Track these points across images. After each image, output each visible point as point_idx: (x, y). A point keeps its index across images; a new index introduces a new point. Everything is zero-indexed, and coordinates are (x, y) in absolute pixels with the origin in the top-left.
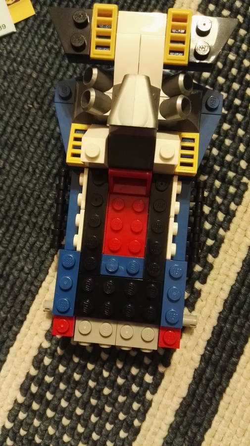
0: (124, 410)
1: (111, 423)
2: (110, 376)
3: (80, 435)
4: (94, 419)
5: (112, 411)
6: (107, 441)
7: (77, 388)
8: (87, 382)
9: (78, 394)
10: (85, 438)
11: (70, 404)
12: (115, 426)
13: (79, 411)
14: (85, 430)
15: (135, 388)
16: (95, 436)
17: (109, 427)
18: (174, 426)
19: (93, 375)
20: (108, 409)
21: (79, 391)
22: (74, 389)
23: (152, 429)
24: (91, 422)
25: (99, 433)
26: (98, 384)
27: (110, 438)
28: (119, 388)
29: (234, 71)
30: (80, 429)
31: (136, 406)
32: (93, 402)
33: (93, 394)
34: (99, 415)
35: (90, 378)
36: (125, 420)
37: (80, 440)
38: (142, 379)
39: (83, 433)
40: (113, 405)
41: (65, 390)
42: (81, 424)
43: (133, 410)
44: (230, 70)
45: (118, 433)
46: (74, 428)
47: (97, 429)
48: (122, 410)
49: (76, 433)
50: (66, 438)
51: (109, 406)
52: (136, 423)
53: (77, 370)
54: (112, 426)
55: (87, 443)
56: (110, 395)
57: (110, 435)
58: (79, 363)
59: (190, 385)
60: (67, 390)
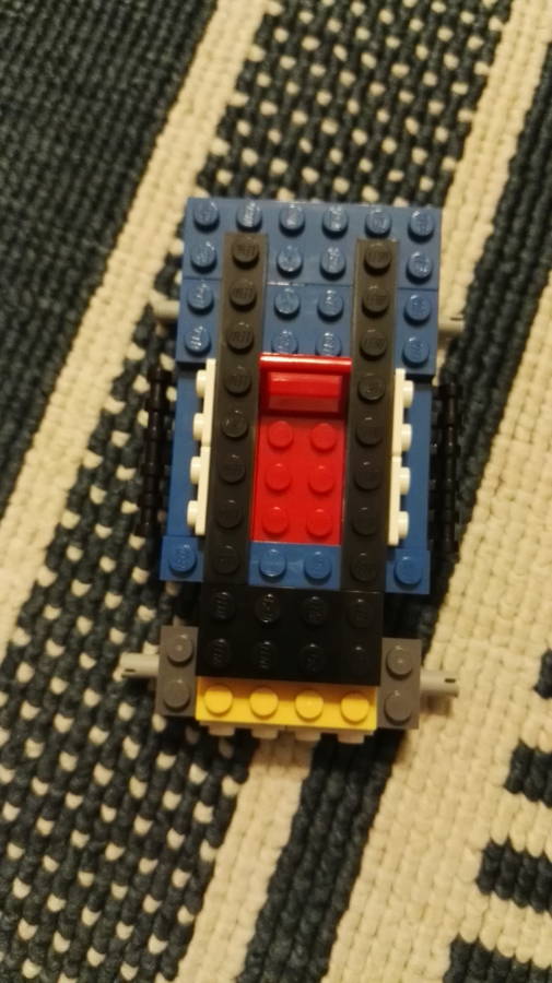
0: (155, 890)
1: (128, 923)
2: (118, 817)
3: (59, 957)
4: (89, 917)
5: (127, 897)
6: (120, 964)
7: (47, 850)
8: (68, 837)
9: (49, 864)
10: (71, 963)
11: (34, 890)
12: (136, 927)
13: (55, 904)
14: (71, 947)
15: (175, 839)
16: (94, 957)
17: (123, 931)
18: (267, 913)
19: (80, 820)
20: (119, 891)
21: (52, 857)
22: (41, 854)
23: (220, 927)
24: (83, 925)
25: (104, 950)
26: (93, 839)
27: (128, 957)
28: (140, 842)
29: (336, 155)
30: (60, 944)
31: (180, 878)
32: (85, 878)
33: (84, 861)
34: (99, 907)
35: (73, 826)
36: (158, 912)
37: (60, 969)
38: (189, 815)
39: (67, 953)
40: (128, 881)
41: (22, 858)
42: (61, 932)
43: (175, 889)
44: (326, 154)
45: (145, 944)
46: (47, 944)
47: (97, 941)
48: (149, 891)
49: (50, 954)
50: (30, 969)
51: (121, 884)
52: (184, 916)
53: (45, 810)
54: (130, 929)
55: (77, 975)
56: (121, 859)
57: (128, 948)
58: (47, 796)
59: (296, 818)
60: (26, 858)
